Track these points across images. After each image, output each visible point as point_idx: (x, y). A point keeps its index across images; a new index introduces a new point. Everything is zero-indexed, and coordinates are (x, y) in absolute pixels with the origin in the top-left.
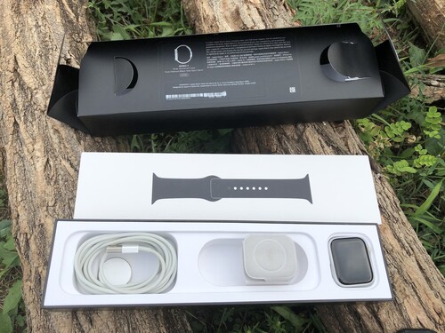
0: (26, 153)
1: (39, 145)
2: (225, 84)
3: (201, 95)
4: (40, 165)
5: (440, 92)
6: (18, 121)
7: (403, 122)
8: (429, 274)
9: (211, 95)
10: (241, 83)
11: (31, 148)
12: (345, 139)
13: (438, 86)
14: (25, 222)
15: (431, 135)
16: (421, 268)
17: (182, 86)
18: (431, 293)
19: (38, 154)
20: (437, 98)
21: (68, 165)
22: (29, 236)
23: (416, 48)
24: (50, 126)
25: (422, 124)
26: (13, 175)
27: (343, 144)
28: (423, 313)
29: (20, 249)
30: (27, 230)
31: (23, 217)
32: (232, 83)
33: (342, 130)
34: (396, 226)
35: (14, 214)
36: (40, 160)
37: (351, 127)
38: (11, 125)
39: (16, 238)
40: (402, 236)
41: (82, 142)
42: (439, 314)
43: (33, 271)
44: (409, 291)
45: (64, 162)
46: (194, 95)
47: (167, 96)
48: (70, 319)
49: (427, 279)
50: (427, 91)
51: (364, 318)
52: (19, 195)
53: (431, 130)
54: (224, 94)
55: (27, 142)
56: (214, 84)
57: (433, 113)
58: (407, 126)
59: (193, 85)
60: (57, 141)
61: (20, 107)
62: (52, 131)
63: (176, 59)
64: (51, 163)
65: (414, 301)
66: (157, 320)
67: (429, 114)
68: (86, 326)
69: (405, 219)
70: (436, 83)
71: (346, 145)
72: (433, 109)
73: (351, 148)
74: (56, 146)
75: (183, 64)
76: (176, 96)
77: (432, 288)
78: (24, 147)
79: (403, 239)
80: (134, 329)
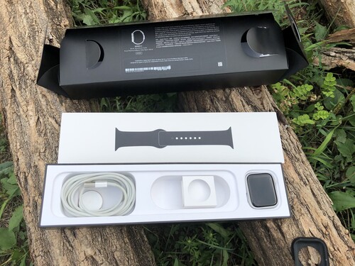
0: (22, 112)
1: (31, 107)
2: (169, 60)
3: (152, 68)
4: (33, 122)
5: (336, 61)
6: (15, 88)
7: (306, 85)
8: (319, 199)
9: (159, 69)
10: (181, 59)
11: (25, 109)
12: (261, 99)
13: (335, 57)
14: (24, 164)
15: (327, 94)
16: (314, 194)
17: (138, 61)
18: (320, 212)
19: (31, 113)
20: (333, 66)
21: (53, 122)
22: (27, 174)
23: (320, 26)
24: (39, 92)
25: (322, 86)
26: (12, 129)
27: (260, 103)
28: (314, 226)
29: (21, 184)
30: (25, 170)
31: (22, 160)
32: (175, 59)
33: (259, 93)
34: (297, 164)
35: (15, 158)
36: (33, 118)
37: (266, 90)
38: (10, 91)
39: (17, 175)
40: (301, 171)
41: (64, 104)
42: (326, 227)
43: (31, 199)
44: (304, 210)
45: (50, 120)
46: (146, 69)
47: (126, 70)
48: (59, 234)
49: (318, 202)
50: (325, 60)
51: (272, 230)
52: (18, 144)
53: (328, 91)
54: (169, 68)
55: (22, 104)
56: (162, 60)
57: (330, 78)
58: (310, 88)
59: (146, 61)
60: (45, 103)
61: (16, 78)
62: (40, 96)
63: (133, 41)
64: (41, 120)
65: (307, 218)
66: (122, 233)
67: (327, 79)
68: (71, 238)
69: (305, 159)
70: (333, 54)
71: (262, 104)
72: (330, 75)
73: (266, 106)
74: (44, 107)
75: (138, 45)
76: (133, 69)
77: (321, 209)
78: (20, 108)
79: (302, 173)
80: (105, 240)
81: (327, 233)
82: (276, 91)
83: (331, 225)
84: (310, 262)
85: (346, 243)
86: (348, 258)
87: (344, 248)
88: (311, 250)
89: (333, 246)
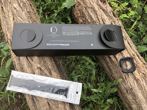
0: (7, 16)
1: (10, 13)
4: (11, 19)
6: (3, 6)
7: (126, 3)
8: (131, 45)
11: (8, 14)
12: (106, 7)
14: (9, 36)
15: (134, 6)
16: (129, 43)
19: (10, 15)
21: (20, 18)
22: (11, 40)
24: (13, 7)
25: (132, 3)
26: (3, 23)
30: (10, 38)
33: (105, 5)
35: (6, 34)
37: (108, 4)
38: (1, 8)
39: (7, 41)
41: (24, 11)
45: (19, 18)
48: (26, 60)
49: (131, 47)
51: (112, 58)
52: (6, 29)
55: (6, 12)
60: (16, 12)
61: (3, 2)
62: (14, 9)
64: (15, 18)
66: (51, 60)
68: (31, 61)
69: (125, 31)
71: (107, 9)
74: (15, 13)
77: (132, 49)
78: (6, 14)
80: (45, 62)
81: (134, 57)
82: (112, 5)
83: (136, 55)
84: (127, 68)
85: (142, 61)
86: (143, 67)
87: (141, 63)
88: (128, 63)
89: (137, 62)
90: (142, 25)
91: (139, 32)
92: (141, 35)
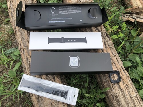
4: (26, 32)
5: (127, 19)
7: (116, 26)
12: (101, 29)
13: (127, 17)
14: (23, 46)
15: (123, 29)
16: (117, 59)
22: (24, 49)
23: (122, 7)
25: (122, 27)
28: (116, 69)
29: (22, 52)
31: (22, 44)
33: (101, 27)
34: (112, 50)
37: (103, 26)
39: (20, 49)
40: (113, 52)
42: (120, 69)
44: (113, 64)
49: (118, 62)
50: (123, 18)
57: (124, 24)
58: (118, 27)
63: (51, 11)
65: (115, 66)
69: (115, 49)
70: (126, 16)
73: (103, 31)
77: (119, 64)
79: (113, 53)
81: (120, 71)
82: (106, 27)
83: (122, 69)
84: (114, 79)
85: (126, 75)
86: (127, 79)
87: (125, 76)
88: (115, 75)
89: (122, 75)
90: (128, 45)
91: (126, 50)
92: (127, 53)
